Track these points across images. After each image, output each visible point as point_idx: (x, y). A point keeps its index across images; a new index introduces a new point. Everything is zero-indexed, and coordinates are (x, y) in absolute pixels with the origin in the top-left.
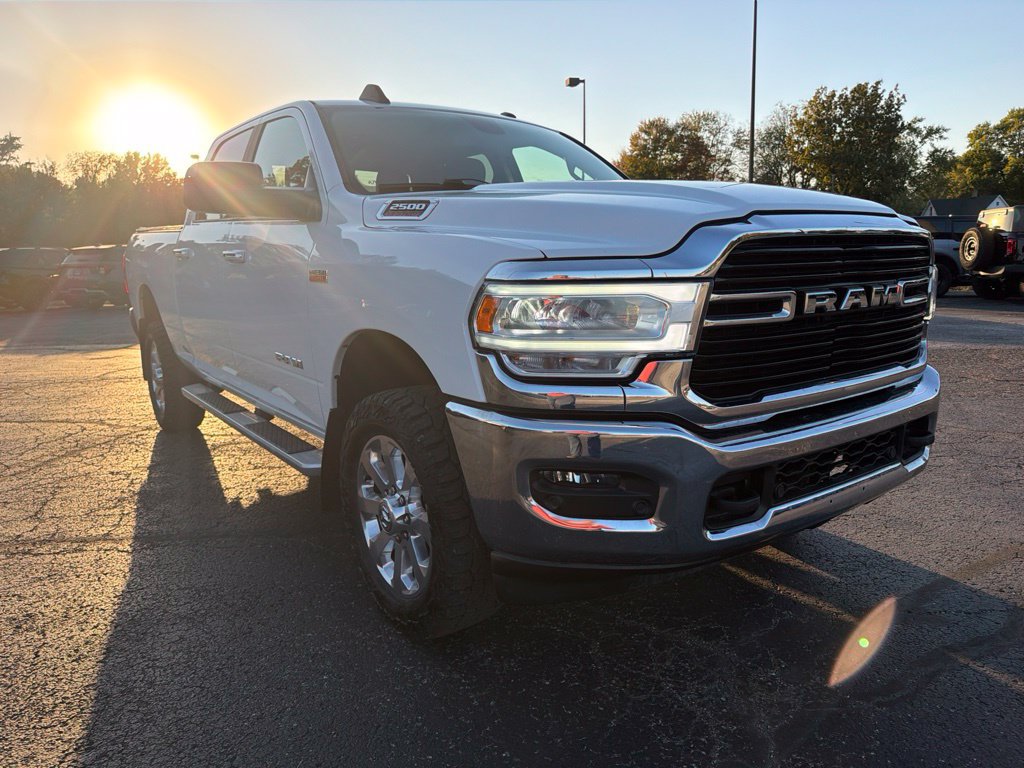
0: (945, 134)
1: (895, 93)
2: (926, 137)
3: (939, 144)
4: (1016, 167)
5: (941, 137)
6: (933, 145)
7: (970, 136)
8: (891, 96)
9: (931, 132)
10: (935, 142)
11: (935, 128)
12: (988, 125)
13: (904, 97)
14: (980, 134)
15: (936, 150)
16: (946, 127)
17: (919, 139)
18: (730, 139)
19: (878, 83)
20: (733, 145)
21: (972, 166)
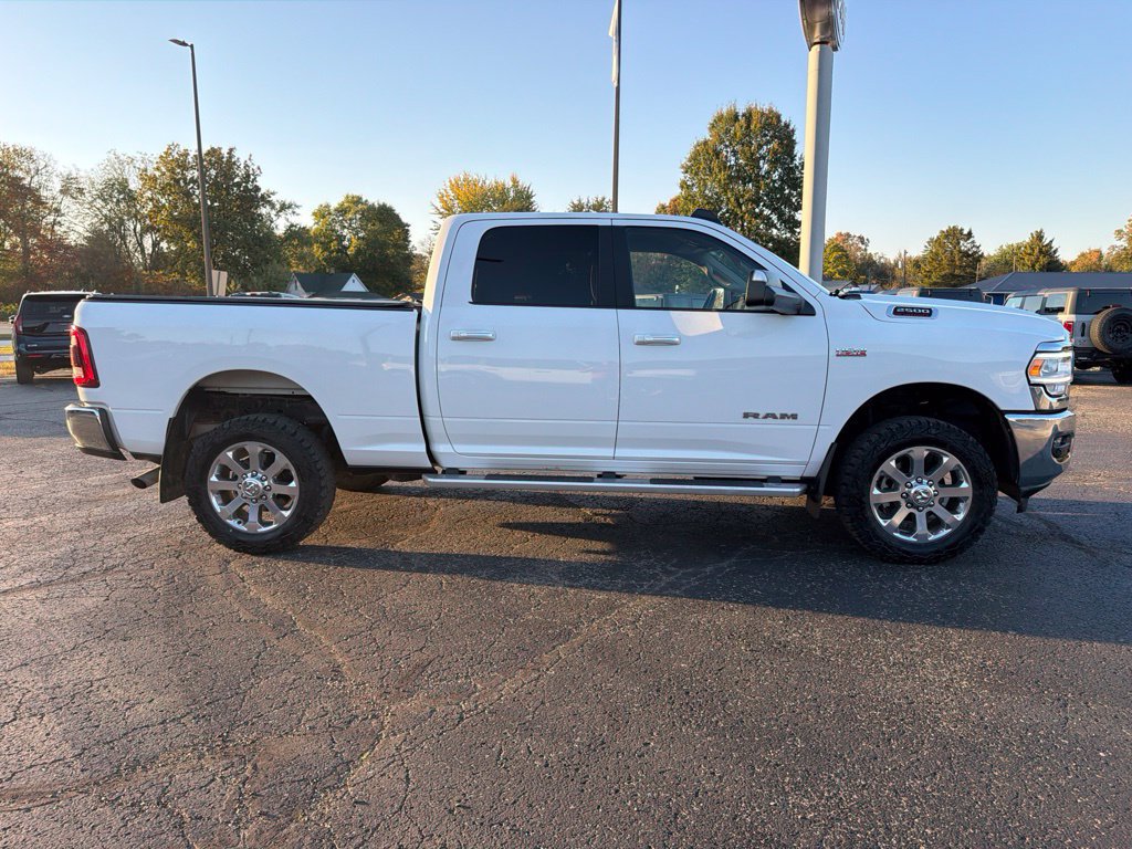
0: (297, 210)
1: (249, 163)
2: (280, 211)
3: (294, 220)
4: (359, 249)
5: (294, 213)
6: (288, 220)
7: (314, 214)
8: (246, 165)
9: (284, 207)
10: (289, 216)
11: (287, 203)
12: (328, 206)
13: (259, 168)
14: (322, 214)
15: (292, 225)
16: (298, 204)
17: (274, 212)
18: (57, 185)
19: (231, 150)
20: (61, 191)
21: (321, 243)
